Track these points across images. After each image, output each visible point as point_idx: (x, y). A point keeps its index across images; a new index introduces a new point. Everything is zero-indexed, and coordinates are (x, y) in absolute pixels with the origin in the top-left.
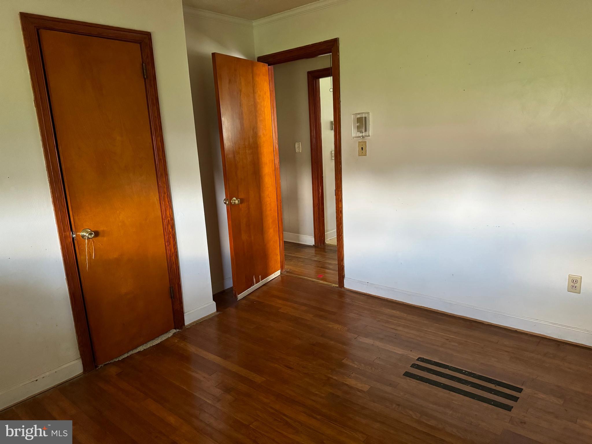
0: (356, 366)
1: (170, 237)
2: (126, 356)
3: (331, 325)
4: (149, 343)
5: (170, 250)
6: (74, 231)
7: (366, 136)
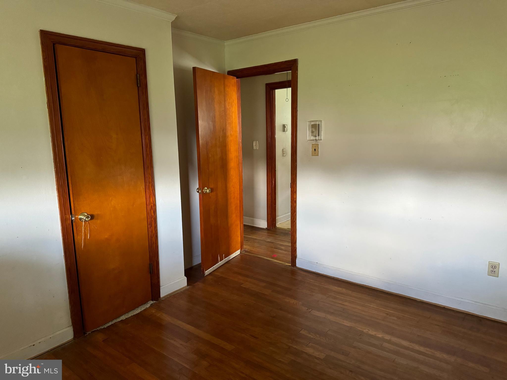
0: (312, 337)
1: (152, 220)
2: (110, 324)
3: (288, 300)
4: (130, 312)
5: (152, 232)
6: (73, 215)
7: (319, 140)
